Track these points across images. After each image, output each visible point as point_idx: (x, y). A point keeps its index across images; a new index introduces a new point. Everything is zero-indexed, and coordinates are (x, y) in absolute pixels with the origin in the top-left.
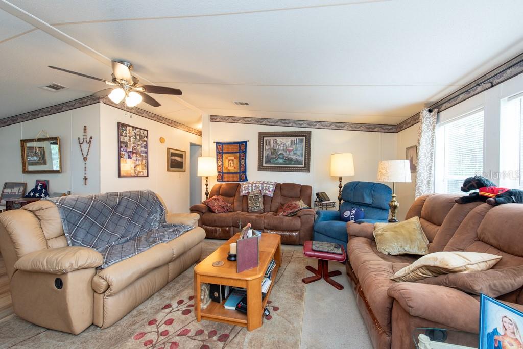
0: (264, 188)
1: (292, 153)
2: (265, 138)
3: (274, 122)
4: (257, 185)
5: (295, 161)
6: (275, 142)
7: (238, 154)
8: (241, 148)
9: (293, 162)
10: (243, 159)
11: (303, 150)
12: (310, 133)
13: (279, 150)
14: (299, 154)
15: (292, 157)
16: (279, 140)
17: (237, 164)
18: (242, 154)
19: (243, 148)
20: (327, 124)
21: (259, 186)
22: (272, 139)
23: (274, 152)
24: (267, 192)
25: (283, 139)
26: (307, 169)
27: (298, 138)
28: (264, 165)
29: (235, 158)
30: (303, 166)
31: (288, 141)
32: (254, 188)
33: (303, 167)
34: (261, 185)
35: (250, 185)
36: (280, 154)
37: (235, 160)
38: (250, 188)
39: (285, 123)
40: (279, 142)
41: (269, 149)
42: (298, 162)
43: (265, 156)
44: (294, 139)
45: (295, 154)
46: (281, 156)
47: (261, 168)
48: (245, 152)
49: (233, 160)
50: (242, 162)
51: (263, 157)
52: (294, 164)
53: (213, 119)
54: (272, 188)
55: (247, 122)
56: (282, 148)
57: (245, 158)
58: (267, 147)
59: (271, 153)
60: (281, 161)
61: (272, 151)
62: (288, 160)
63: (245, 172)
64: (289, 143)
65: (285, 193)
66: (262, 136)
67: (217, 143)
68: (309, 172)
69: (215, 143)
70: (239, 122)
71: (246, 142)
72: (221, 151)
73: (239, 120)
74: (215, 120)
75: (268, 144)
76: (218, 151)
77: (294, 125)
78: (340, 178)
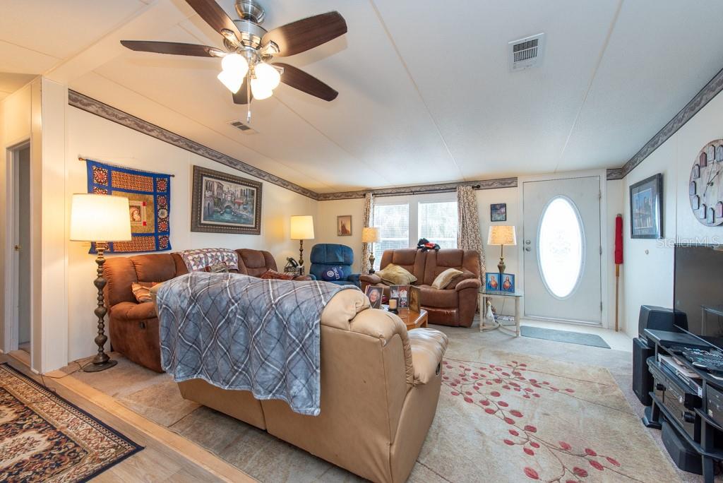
0: (226, 258)
1: (241, 207)
2: (204, 178)
3: (216, 156)
4: (214, 254)
5: (244, 219)
6: (220, 187)
7: (151, 198)
8: (158, 187)
9: (243, 221)
10: (162, 207)
11: (253, 205)
12: (261, 185)
13: (225, 200)
14: (249, 210)
15: (241, 212)
16: (226, 185)
17: (149, 217)
18: (160, 199)
19: (162, 187)
20: (274, 178)
21: (216, 255)
22: (215, 183)
23: (218, 202)
24: (232, 263)
25: (231, 186)
26: (256, 230)
27: (247, 187)
28: (203, 222)
29: (144, 204)
30: (254, 226)
31: (237, 189)
32: (210, 260)
33: (252, 228)
34: (219, 254)
35: (202, 255)
36: (228, 207)
37: (144, 209)
38: (203, 261)
39: (232, 162)
40: (225, 189)
41: (211, 196)
42: (247, 220)
43: (205, 208)
44: (244, 188)
45: (245, 209)
46: (228, 210)
47: (197, 226)
48: (167, 194)
49: (139, 208)
50: (160, 213)
51: (201, 208)
52: (244, 223)
53: (77, 100)
54: (235, 256)
56: (229, 199)
57: (167, 205)
58: (208, 194)
59: (215, 204)
60: (227, 217)
61: (216, 200)
62: (237, 216)
63: (167, 233)
64: (238, 193)
65: (251, 262)
66: (199, 173)
67: (91, 164)
68: (259, 234)
69: (85, 162)
70: (152, 133)
71: (168, 176)
72: (107, 184)
73: (153, 130)
74: (83, 107)
75: (209, 188)
76: (95, 182)
77: (243, 170)
78: (301, 241)
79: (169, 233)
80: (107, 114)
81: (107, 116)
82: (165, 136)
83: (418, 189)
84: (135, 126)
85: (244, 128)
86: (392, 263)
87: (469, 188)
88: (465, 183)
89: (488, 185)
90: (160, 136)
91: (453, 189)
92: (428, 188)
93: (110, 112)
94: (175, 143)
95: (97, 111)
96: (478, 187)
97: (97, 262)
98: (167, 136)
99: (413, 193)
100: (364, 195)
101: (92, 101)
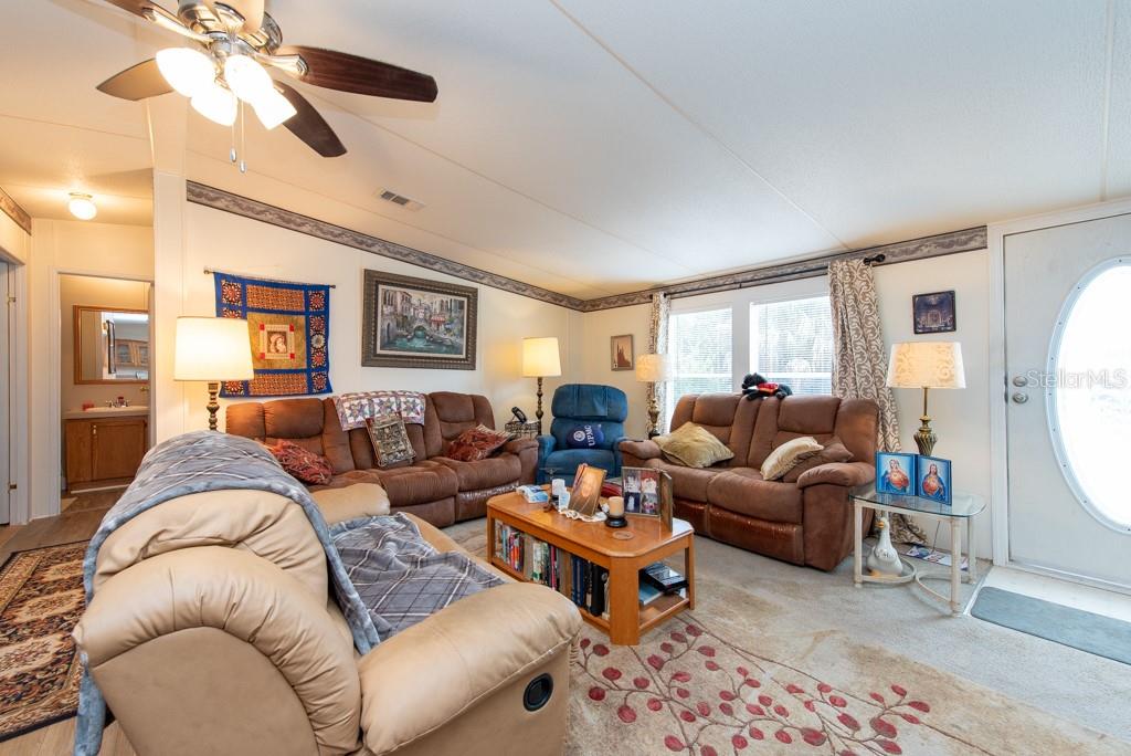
0: (403, 406)
1: (442, 327)
2: (381, 287)
3: (401, 254)
4: (384, 399)
5: (448, 346)
6: (406, 298)
7: (302, 319)
8: (311, 304)
9: (444, 348)
10: (318, 332)
11: (463, 324)
12: (475, 291)
13: (414, 319)
14: (456, 331)
15: (442, 336)
16: (416, 296)
17: (298, 346)
18: (315, 320)
19: (317, 302)
20: (499, 279)
21: (389, 401)
22: (398, 293)
23: (404, 322)
24: (412, 414)
25: (423, 296)
26: (469, 363)
27: (453, 297)
28: (379, 351)
29: (292, 329)
30: (463, 356)
31: (434, 301)
32: (377, 408)
33: (461, 360)
34: (393, 399)
35: (365, 402)
36: (419, 328)
37: (291, 336)
38: (366, 409)
39: (426, 260)
40: (414, 301)
41: (391, 314)
42: (454, 348)
43: (382, 330)
44: (446, 298)
45: (448, 330)
46: (420, 333)
47: (370, 358)
48: (324, 314)
49: (284, 334)
50: (314, 340)
51: (376, 331)
52: (446, 352)
53: (200, 194)
54: (420, 404)
55: (329, 237)
56: (421, 316)
57: (325, 329)
58: (388, 309)
59: (398, 325)
60: (419, 343)
61: (400, 319)
62: (434, 342)
63: (324, 368)
64: (437, 307)
65: (447, 413)
66: (373, 280)
67: (219, 277)
68: (473, 368)
69: (212, 275)
70: (304, 229)
71: (326, 288)
72: (240, 304)
73: (303, 224)
74: (209, 203)
75: (389, 301)
76: (225, 301)
77: (445, 270)
78: (540, 380)
79: (327, 369)
80: (241, 208)
81: (240, 211)
82: (321, 230)
83: (749, 277)
84: (279, 221)
85: (401, 201)
86: (692, 421)
87: (857, 263)
88: (847, 254)
89: (906, 252)
90: (314, 232)
91: (820, 270)
92: (770, 273)
93: (245, 205)
94: (336, 239)
95: (227, 206)
96: (880, 260)
97: (208, 408)
98: (325, 229)
99: (741, 285)
100: (651, 297)
101: (221, 193)
